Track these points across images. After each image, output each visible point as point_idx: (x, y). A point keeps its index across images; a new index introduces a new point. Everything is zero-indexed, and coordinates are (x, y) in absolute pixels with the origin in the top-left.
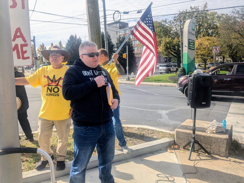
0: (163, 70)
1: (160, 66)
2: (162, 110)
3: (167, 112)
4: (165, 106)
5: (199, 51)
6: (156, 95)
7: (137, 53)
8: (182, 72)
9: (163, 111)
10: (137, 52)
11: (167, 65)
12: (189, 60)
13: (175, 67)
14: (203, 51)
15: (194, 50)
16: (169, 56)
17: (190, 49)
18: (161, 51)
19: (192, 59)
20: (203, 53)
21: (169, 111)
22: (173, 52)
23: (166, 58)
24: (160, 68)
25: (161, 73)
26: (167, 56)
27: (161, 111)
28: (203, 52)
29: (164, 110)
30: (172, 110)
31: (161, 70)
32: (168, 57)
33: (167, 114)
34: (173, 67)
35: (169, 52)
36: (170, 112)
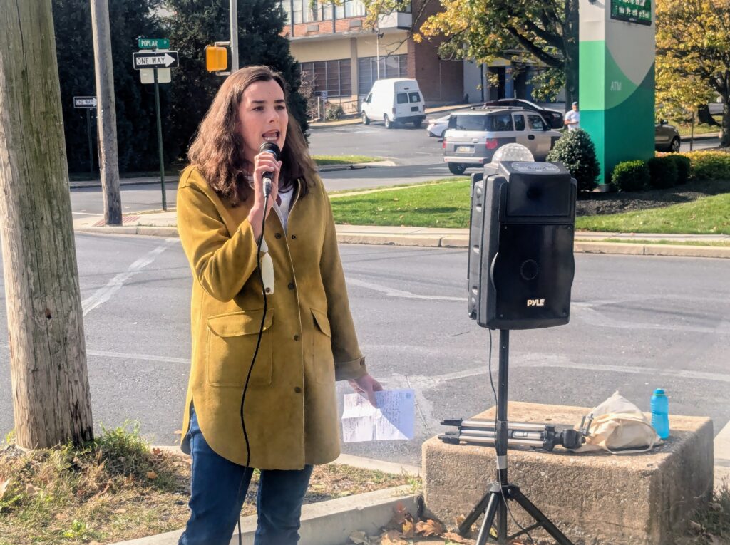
0: (468, 150)
1: (453, 123)
2: (410, 373)
3: (435, 382)
4: (433, 352)
5: (693, 28)
6: (392, 298)
7: (314, 36)
8: (572, 162)
9: (413, 378)
10: (308, 33)
11: (491, 117)
12: (617, 86)
13: (545, 129)
14: (713, 28)
15: (647, 22)
16: (514, 57)
17: (625, 18)
18: (464, 24)
19: (638, 83)
20: (710, 40)
21: (445, 378)
22: (540, 33)
23: (500, 71)
24: (453, 135)
25: (457, 169)
26: (500, 54)
27: (401, 378)
28: (710, 33)
29: (420, 373)
30: (466, 373)
31: (456, 147)
32: (514, 63)
33: (429, 394)
34: (531, 132)
35: (513, 30)
36: (451, 384)
